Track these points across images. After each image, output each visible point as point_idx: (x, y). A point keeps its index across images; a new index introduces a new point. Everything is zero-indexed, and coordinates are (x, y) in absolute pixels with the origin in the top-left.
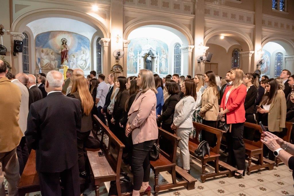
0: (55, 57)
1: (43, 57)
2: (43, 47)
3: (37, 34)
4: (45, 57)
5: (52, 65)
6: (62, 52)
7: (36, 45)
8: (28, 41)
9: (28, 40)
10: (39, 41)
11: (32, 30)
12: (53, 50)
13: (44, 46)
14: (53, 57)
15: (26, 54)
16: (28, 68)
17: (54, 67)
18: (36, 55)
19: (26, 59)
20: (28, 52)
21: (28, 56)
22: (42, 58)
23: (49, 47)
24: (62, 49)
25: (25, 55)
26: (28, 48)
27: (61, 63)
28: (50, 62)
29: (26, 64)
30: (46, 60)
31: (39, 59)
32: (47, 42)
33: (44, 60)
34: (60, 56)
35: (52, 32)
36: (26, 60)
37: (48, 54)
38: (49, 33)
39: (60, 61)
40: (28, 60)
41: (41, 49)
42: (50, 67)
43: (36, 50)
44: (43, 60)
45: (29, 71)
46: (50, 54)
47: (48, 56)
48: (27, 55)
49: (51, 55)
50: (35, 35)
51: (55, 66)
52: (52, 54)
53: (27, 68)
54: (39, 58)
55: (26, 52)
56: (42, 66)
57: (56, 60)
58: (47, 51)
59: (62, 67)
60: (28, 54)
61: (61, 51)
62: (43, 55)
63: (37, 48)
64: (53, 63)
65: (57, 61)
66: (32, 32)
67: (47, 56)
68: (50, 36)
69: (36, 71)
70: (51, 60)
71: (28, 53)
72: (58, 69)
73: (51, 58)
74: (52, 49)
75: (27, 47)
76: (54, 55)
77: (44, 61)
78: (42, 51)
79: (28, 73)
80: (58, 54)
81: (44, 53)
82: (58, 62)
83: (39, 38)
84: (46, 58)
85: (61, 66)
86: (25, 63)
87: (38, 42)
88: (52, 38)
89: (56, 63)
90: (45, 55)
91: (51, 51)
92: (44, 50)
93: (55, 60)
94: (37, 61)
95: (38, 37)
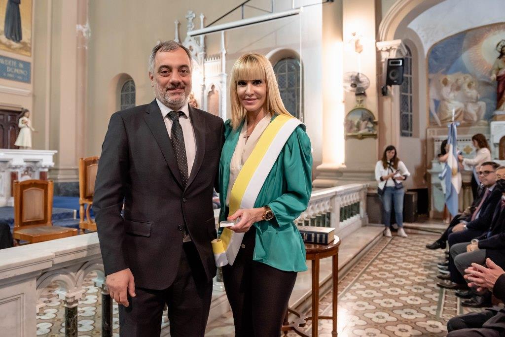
0: (479, 92)
1: (445, 96)
2: (445, 73)
3: (432, 43)
4: (452, 95)
5: (471, 115)
6: (498, 78)
7: (431, 69)
8: (411, 64)
9: (411, 59)
10: (436, 59)
11: (420, 36)
12: (474, 76)
13: (448, 69)
14: (473, 93)
15: (407, 92)
16: (411, 124)
17: (475, 119)
18: (428, 93)
19: (406, 103)
20: (411, 87)
21: (411, 97)
22: (444, 100)
23: (464, 70)
24: (500, 69)
25: (405, 96)
26: (411, 78)
27: (494, 106)
28: (466, 106)
29: (407, 116)
30: (454, 102)
31: (437, 103)
32: (457, 57)
33: (450, 103)
34: (492, 90)
35: (469, 33)
36: (408, 105)
37: (458, 88)
38: (461, 36)
39: (493, 103)
40: (411, 106)
41: (442, 78)
42: (464, 119)
43: (429, 81)
44: (446, 103)
45: (413, 132)
46: (465, 86)
47: (459, 92)
48: (409, 94)
49: (468, 90)
50: (426, 48)
51: (478, 115)
52: (469, 86)
53: (408, 124)
54: (437, 98)
55: (407, 88)
56: (444, 118)
57: (482, 99)
58: (457, 80)
59: (498, 117)
60: (411, 93)
61: (497, 74)
62: (446, 91)
63: (431, 76)
64: (472, 109)
65: (482, 104)
66: (419, 41)
67: (456, 93)
68: (465, 43)
69: (428, 130)
70: (467, 100)
71: (411, 90)
72: (486, 122)
73: (467, 97)
74: (470, 74)
75: (409, 76)
76: (476, 89)
77: (449, 105)
78: (445, 83)
79: (411, 135)
80: (487, 84)
81: (450, 86)
82: (487, 105)
83: (437, 53)
84: (455, 96)
85: (497, 113)
86: (405, 113)
87: (435, 63)
88: (469, 47)
89: (480, 108)
90: (451, 90)
91: (468, 80)
92: (450, 78)
93: (477, 100)
94: (433, 106)
95: (433, 50)
